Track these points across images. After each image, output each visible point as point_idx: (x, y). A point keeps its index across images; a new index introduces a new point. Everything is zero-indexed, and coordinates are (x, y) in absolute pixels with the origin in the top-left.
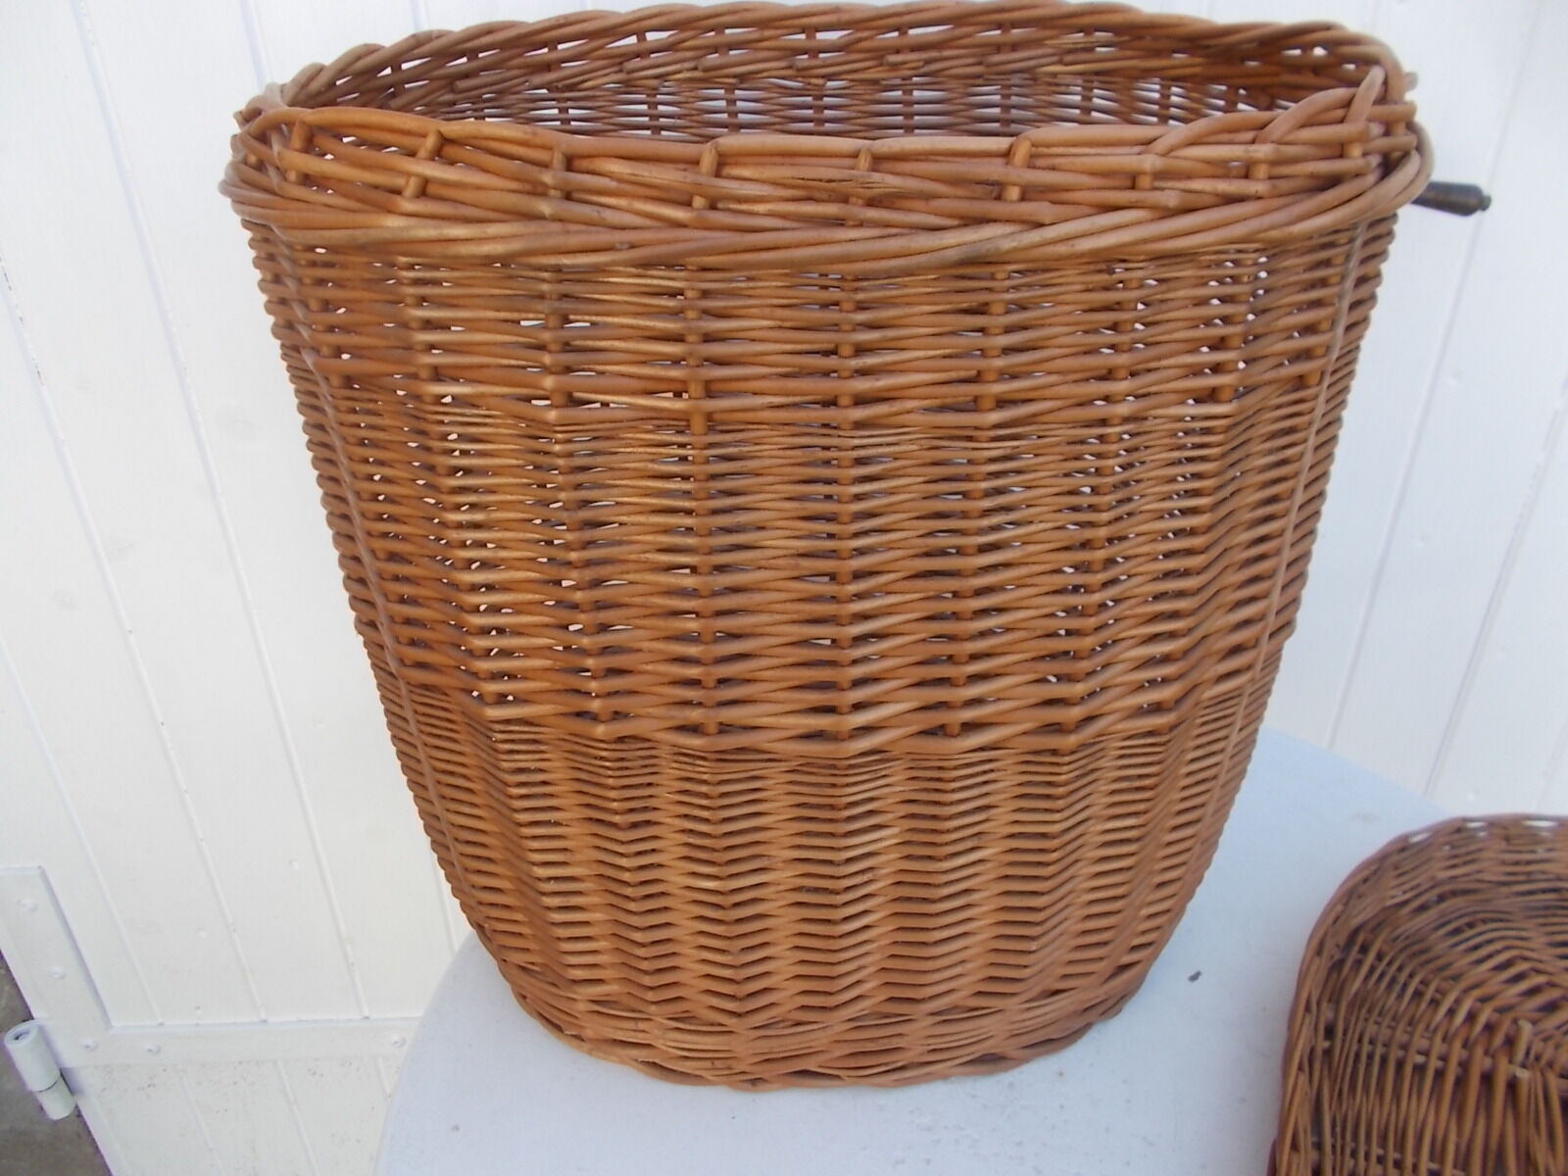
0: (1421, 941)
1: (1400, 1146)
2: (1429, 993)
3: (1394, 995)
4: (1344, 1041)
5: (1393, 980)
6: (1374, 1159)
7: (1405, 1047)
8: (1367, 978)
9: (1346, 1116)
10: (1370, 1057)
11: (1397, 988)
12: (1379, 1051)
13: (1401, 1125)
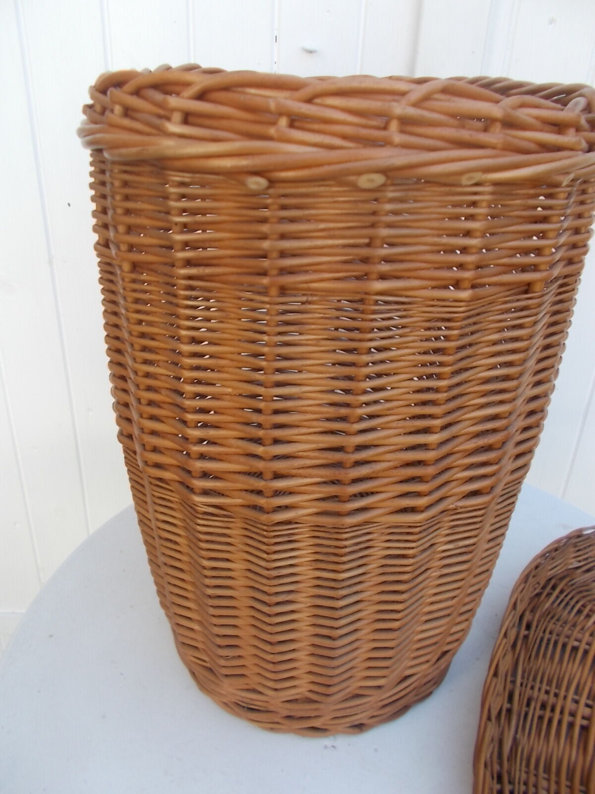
0: (587, 585)
1: (558, 686)
2: (586, 611)
3: (566, 612)
4: (535, 631)
5: (567, 604)
6: (543, 691)
7: (568, 637)
8: (554, 602)
9: (531, 669)
10: (549, 640)
11: (569, 608)
12: (554, 638)
13: (561, 676)
